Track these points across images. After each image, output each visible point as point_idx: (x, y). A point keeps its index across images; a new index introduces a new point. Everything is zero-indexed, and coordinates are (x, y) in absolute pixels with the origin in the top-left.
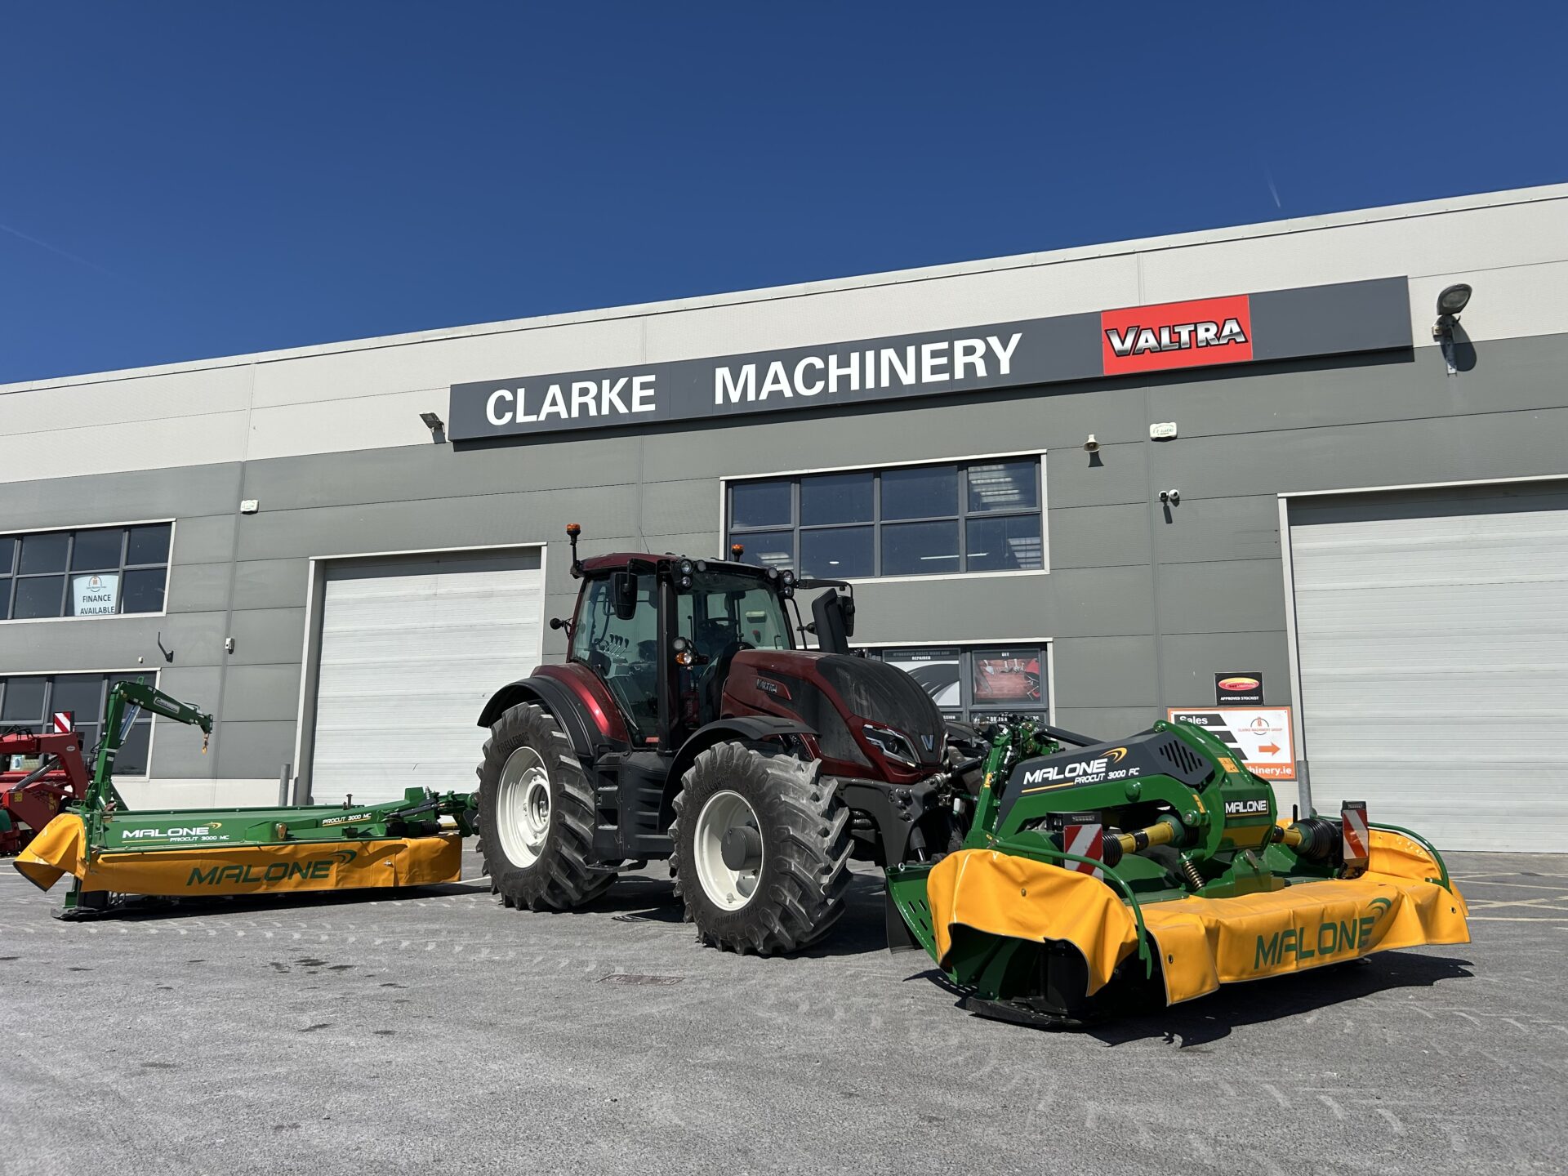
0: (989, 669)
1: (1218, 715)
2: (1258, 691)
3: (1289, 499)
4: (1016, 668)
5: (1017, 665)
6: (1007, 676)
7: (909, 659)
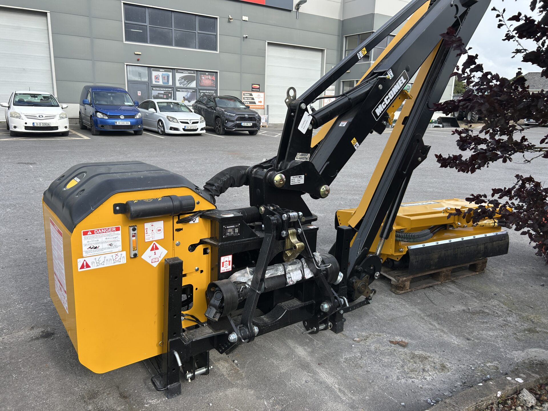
0: (203, 78)
1: (251, 94)
2: (259, 88)
3: (268, 42)
4: (210, 78)
5: (210, 77)
6: (208, 80)
7: (182, 73)
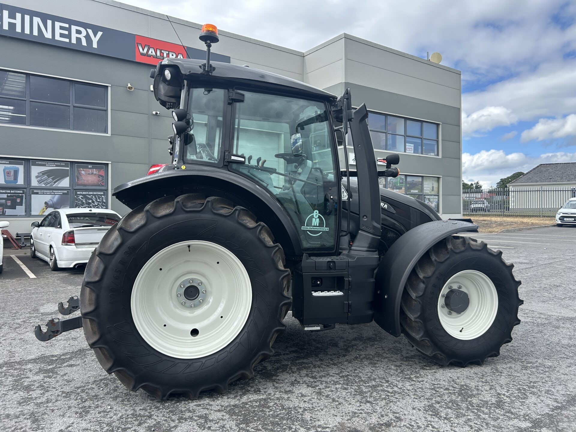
0: (83, 172)
5: (95, 171)
6: (91, 176)
7: (44, 165)
